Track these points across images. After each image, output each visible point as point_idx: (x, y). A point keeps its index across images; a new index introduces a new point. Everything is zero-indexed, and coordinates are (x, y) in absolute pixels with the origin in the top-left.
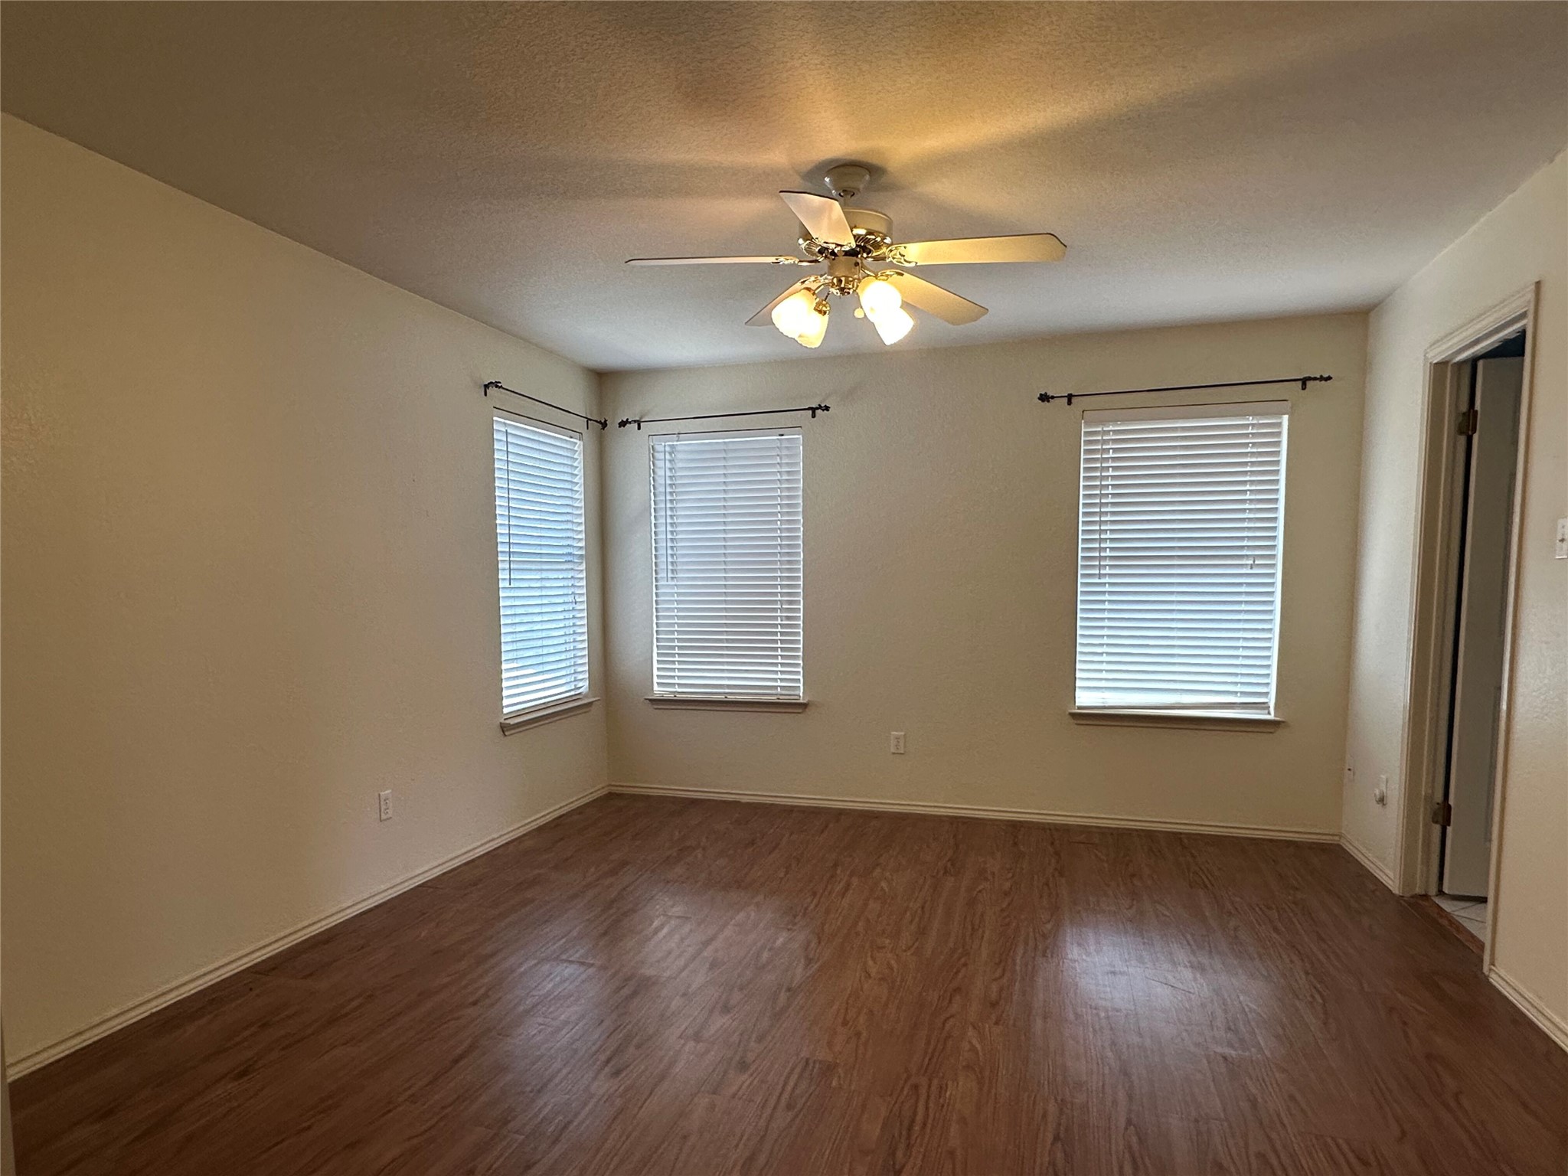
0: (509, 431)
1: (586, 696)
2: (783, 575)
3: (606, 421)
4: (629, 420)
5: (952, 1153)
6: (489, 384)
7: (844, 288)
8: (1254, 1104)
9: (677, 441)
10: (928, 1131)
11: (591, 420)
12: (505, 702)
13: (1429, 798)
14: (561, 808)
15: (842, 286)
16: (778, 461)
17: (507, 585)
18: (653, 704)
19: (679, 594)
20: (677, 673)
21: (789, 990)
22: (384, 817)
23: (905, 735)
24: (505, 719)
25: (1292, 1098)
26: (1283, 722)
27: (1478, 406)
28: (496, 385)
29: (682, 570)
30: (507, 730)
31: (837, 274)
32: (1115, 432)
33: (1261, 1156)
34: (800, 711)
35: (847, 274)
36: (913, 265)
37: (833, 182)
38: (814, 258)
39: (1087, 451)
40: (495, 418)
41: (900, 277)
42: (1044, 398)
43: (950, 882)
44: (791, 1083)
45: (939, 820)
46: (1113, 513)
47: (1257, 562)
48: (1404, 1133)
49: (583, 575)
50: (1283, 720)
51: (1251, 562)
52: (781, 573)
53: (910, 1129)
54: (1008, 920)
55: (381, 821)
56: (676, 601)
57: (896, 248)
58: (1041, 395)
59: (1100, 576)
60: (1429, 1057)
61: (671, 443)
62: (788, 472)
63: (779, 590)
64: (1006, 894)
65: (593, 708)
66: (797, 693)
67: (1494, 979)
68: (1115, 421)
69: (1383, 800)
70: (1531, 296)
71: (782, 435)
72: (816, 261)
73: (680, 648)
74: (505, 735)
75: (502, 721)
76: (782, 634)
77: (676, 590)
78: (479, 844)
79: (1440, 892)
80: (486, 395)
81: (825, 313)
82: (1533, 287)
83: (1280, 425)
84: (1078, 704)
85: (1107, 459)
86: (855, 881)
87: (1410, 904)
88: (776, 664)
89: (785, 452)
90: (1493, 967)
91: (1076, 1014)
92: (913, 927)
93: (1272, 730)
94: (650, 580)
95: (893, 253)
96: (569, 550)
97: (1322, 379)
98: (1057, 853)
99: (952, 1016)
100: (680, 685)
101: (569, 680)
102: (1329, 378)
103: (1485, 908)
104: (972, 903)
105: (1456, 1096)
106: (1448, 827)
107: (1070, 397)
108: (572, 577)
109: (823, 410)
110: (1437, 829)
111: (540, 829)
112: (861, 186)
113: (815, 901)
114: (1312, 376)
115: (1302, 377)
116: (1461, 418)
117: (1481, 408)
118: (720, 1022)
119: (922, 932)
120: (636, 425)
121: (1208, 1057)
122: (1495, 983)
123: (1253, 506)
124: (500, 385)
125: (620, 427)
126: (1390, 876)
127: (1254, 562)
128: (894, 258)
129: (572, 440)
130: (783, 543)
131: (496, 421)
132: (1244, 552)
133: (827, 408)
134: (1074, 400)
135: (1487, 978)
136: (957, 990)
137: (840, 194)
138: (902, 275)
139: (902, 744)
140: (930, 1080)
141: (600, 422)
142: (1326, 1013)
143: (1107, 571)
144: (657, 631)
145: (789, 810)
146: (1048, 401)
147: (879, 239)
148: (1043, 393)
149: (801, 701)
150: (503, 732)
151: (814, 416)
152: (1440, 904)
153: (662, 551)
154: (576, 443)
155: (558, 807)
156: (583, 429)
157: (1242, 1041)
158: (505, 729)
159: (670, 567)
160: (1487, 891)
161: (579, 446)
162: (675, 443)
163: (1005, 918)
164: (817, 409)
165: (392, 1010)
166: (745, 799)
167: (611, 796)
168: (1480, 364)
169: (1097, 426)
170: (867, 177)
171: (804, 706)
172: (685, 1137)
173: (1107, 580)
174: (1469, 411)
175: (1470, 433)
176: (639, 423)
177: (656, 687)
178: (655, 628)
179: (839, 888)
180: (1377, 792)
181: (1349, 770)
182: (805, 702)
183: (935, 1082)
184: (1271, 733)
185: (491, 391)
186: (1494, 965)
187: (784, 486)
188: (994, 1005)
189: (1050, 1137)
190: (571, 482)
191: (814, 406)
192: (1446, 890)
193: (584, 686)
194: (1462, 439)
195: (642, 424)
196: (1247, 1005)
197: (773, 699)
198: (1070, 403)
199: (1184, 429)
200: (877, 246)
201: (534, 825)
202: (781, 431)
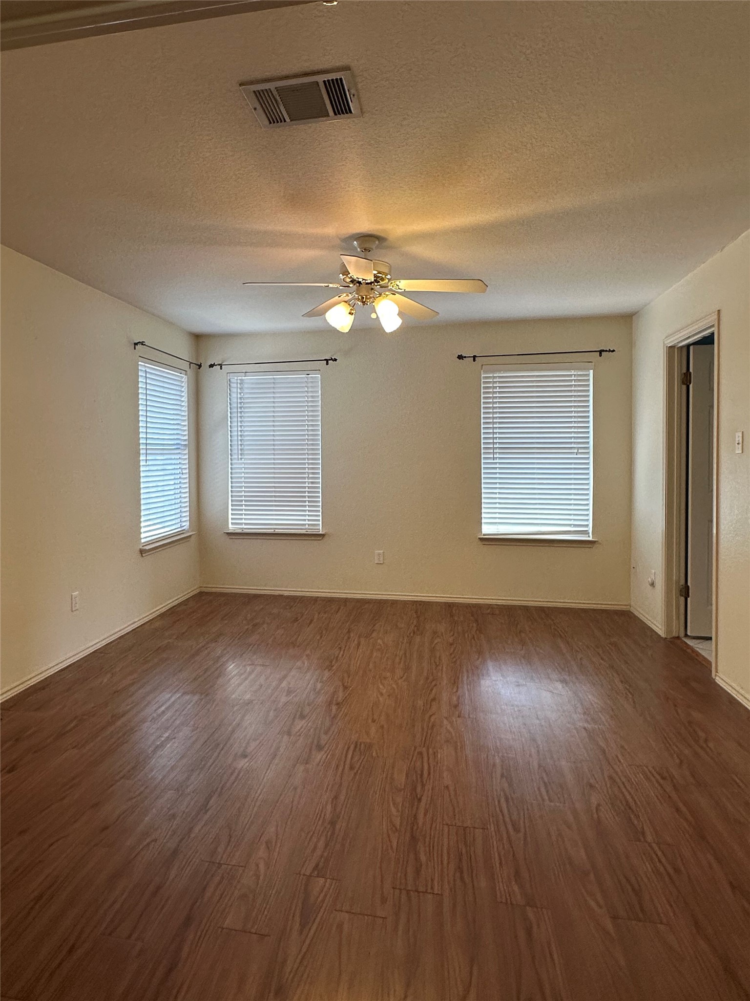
0: (147, 370)
1: (188, 531)
2: (309, 457)
3: (201, 364)
4: (216, 364)
5: (447, 787)
6: (138, 343)
7: (365, 302)
8: (604, 752)
9: (245, 377)
10: (432, 777)
11: (192, 363)
12: (143, 536)
13: (678, 582)
14: (173, 602)
15: (364, 300)
16: (306, 389)
17: (145, 464)
18: (229, 536)
19: (245, 468)
20: (244, 517)
21: (337, 704)
22: (74, 610)
23: (383, 552)
24: (143, 546)
25: (622, 747)
26: (597, 541)
27: (691, 370)
28: (142, 343)
29: (246, 453)
30: (144, 553)
31: (361, 294)
32: (500, 377)
33: (610, 778)
34: (321, 539)
35: (366, 294)
36: (403, 290)
37: (359, 245)
38: (347, 285)
39: (485, 388)
40: (140, 363)
41: (393, 295)
42: (460, 357)
43: (418, 639)
44: (350, 756)
45: (405, 603)
46: (500, 423)
47: (579, 451)
48: (681, 762)
49: (187, 457)
50: (596, 540)
51: (576, 451)
52: (308, 456)
53: (422, 775)
54: (454, 659)
55: (72, 611)
56: (243, 472)
57: (394, 282)
58: (459, 355)
59: (494, 458)
60: (690, 723)
61: (241, 378)
62: (312, 396)
63: (307, 466)
64: (451, 644)
65: (193, 538)
66: (318, 528)
67: (718, 681)
68: (500, 371)
69: (653, 584)
70: (716, 317)
71: (309, 375)
72: (348, 286)
73: (246, 501)
74: (142, 556)
75: (141, 547)
76: (309, 492)
77: (243, 466)
78: (126, 625)
79: (686, 635)
80: (135, 349)
81: (353, 314)
82: (716, 313)
83: (588, 375)
84: (483, 533)
85: (496, 392)
86: (362, 640)
87: (671, 642)
88: (305, 511)
89: (310, 385)
90: (717, 674)
91: (501, 709)
92: (402, 665)
93: (591, 546)
94: (227, 460)
95: (392, 284)
96: (178, 442)
97: (610, 351)
98: (477, 621)
99: (434, 714)
100: (246, 524)
101: (177, 522)
102: (614, 351)
103: (711, 643)
104: (433, 650)
105: (706, 741)
106: (688, 599)
107: (474, 357)
108: (180, 458)
109: (333, 361)
110: (682, 599)
111: (162, 616)
112: (374, 247)
113: (342, 652)
114: (605, 349)
115: (599, 350)
116: (683, 376)
117: (693, 370)
118: (300, 724)
119: (407, 669)
120: (220, 366)
121: (576, 729)
122: (718, 682)
123: (576, 420)
124: (144, 343)
125: (210, 368)
126: (660, 629)
127: (578, 451)
128: (393, 287)
129: (181, 375)
130: (309, 438)
131: (141, 365)
132: (573, 446)
133: (335, 360)
134: (476, 359)
135: (714, 680)
136: (434, 699)
137: (362, 251)
138: (395, 294)
139: (382, 559)
140: (428, 749)
141: (197, 365)
142: (634, 702)
143: (498, 456)
144: (231, 491)
145: (315, 600)
146: (463, 359)
147: (384, 276)
148: (460, 354)
149: (321, 532)
150: (142, 554)
151: (327, 364)
152: (686, 641)
153: (235, 443)
154: (183, 377)
155: (171, 601)
156: (187, 369)
157: (593, 719)
158: (143, 552)
159: (240, 452)
160: (711, 633)
161: (185, 378)
162: (244, 378)
163: (453, 658)
164: (330, 360)
165: (98, 726)
166: (286, 594)
167: (201, 594)
168: (691, 347)
169: (490, 373)
170: (377, 242)
171: (323, 536)
172: (295, 789)
173: (498, 461)
174: (687, 372)
175: (688, 384)
176: (221, 365)
177: (230, 526)
178: (230, 489)
179: (353, 645)
180: (650, 580)
181: (634, 568)
182: (323, 533)
183: (430, 750)
184: (590, 547)
185: (139, 347)
186: (717, 672)
187: (309, 404)
188: (456, 706)
189: (499, 776)
190: (180, 400)
191: (328, 358)
192: (689, 634)
193: (186, 525)
194: (684, 387)
195: (223, 366)
196: (593, 701)
197: (303, 532)
198: (474, 360)
199: (538, 376)
200: (383, 279)
201: (158, 613)
202: (308, 372)
